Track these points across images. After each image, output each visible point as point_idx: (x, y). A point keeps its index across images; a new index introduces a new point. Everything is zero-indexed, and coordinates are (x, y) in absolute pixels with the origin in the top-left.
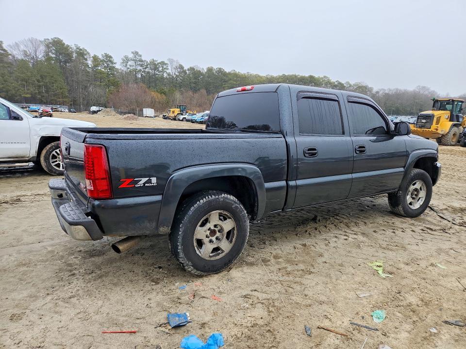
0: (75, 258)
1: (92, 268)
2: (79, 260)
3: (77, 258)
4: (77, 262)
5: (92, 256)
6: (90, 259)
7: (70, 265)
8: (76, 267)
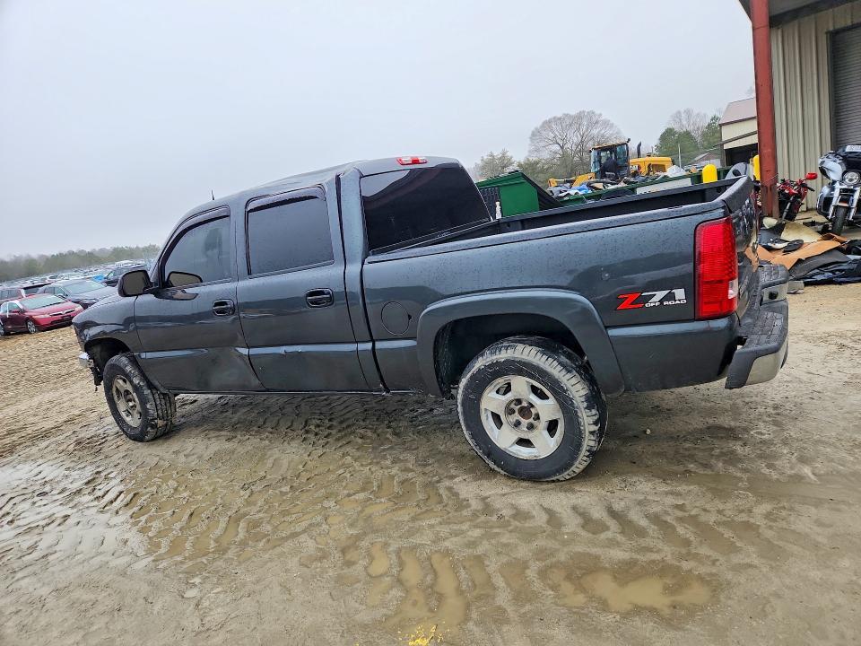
0: (762, 434)
1: (744, 410)
2: (757, 429)
3: (758, 433)
4: (762, 425)
5: (731, 430)
6: (738, 424)
7: (776, 423)
8: (767, 419)
